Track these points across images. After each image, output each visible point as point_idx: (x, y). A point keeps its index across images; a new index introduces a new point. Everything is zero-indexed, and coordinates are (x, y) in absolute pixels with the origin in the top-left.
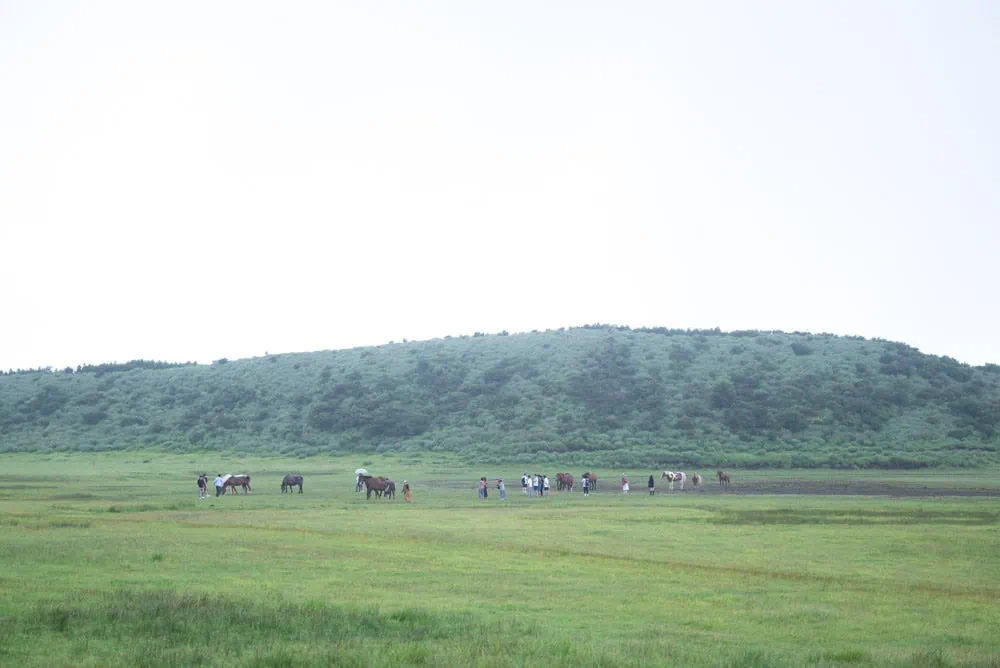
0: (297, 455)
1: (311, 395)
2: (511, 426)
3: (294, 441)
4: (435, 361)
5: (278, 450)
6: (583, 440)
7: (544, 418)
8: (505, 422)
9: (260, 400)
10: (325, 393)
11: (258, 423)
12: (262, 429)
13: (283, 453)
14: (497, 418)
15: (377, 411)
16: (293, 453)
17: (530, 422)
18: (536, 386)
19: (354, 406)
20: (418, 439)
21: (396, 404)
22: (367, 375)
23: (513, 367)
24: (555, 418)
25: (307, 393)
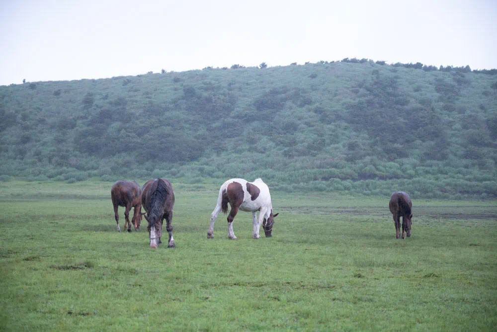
0: (67, 179)
1: (75, 119)
2: (295, 153)
3: (61, 165)
4: (200, 88)
5: (45, 173)
6: (373, 168)
7: (329, 145)
8: (286, 149)
9: (22, 124)
10: (90, 118)
11: (21, 147)
12: (25, 152)
13: (50, 177)
14: (277, 145)
15: (147, 136)
16: (62, 177)
17: (315, 149)
18: (312, 114)
19: (123, 131)
20: (195, 165)
21: (167, 130)
22: (133, 101)
23: (283, 95)
24: (340, 145)
25: (71, 117)
